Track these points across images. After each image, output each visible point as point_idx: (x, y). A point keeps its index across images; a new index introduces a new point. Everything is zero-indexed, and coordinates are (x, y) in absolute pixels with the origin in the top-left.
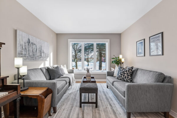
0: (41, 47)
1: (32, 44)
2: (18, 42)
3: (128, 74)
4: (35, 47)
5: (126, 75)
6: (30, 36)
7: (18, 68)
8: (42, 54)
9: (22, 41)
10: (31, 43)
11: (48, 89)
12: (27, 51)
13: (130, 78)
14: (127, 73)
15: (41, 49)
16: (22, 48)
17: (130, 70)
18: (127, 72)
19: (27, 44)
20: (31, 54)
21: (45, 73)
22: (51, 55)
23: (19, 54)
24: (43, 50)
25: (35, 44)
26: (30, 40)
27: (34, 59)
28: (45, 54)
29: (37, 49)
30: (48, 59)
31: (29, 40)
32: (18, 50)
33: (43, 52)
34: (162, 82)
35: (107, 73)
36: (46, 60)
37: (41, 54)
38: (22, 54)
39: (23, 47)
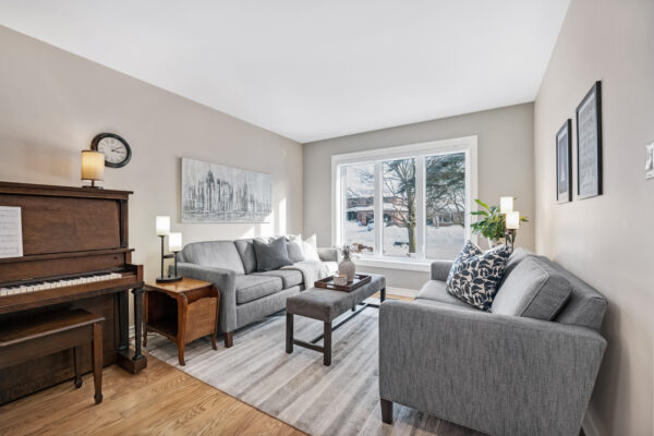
0: (246, 187)
1: (219, 182)
2: (183, 183)
3: (479, 277)
4: (227, 191)
5: (469, 278)
6: (213, 166)
7: (162, 237)
8: (250, 206)
9: (194, 178)
10: (216, 182)
11: (211, 287)
12: (206, 201)
13: (483, 291)
14: (476, 273)
15: (245, 193)
16: (194, 194)
17: (492, 262)
18: (476, 269)
19: (205, 185)
20: (215, 207)
21: (243, 254)
22: (283, 205)
23: (186, 208)
24: (252, 196)
25: (226, 183)
26: (214, 175)
27: (223, 219)
28: (259, 205)
29: (232, 196)
30: (270, 218)
31: (211, 175)
32: (183, 199)
33: (252, 201)
34: (555, 319)
35: (429, 270)
36: (261, 221)
37: (245, 204)
38: (193, 208)
39: (197, 193)
